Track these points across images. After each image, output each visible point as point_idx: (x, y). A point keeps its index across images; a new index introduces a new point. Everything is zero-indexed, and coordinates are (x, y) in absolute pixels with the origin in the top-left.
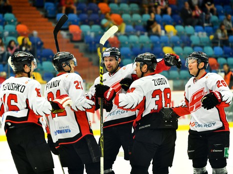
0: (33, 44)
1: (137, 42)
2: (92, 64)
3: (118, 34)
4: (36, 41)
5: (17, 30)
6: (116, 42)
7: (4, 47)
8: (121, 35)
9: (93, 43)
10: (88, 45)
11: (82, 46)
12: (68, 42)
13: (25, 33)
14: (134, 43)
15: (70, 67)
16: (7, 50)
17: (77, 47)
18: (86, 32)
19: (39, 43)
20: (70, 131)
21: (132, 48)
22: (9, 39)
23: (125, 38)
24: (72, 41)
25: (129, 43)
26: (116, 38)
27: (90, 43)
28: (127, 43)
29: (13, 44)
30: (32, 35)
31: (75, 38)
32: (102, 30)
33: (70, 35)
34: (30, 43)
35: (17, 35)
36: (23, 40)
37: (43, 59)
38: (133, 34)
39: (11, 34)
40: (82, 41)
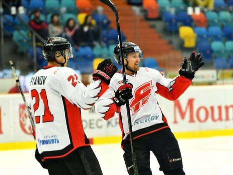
0: (98, 23)
1: (230, 20)
2: (173, 49)
3: (206, 10)
4: (100, 19)
5: (77, 6)
6: (202, 20)
7: (62, 27)
8: (209, 11)
9: (174, 21)
10: (167, 24)
11: (159, 25)
12: (141, 20)
13: (87, 9)
14: (226, 21)
15: (65, 58)
16: (65, 31)
17: (153, 27)
18: (164, 8)
19: (105, 21)
20: (58, 142)
21: (222, 27)
22: (67, 16)
23: (214, 15)
24: (147, 18)
25: (219, 21)
26: (202, 15)
27: (170, 21)
28: (216, 21)
29: (71, 23)
30: (96, 12)
31: (151, 15)
32: (185, 5)
33: (145, 11)
34: (94, 22)
35: (78, 12)
36: (86, 18)
37: (110, 42)
38: (224, 10)
39: (69, 11)
40: (159, 19)
